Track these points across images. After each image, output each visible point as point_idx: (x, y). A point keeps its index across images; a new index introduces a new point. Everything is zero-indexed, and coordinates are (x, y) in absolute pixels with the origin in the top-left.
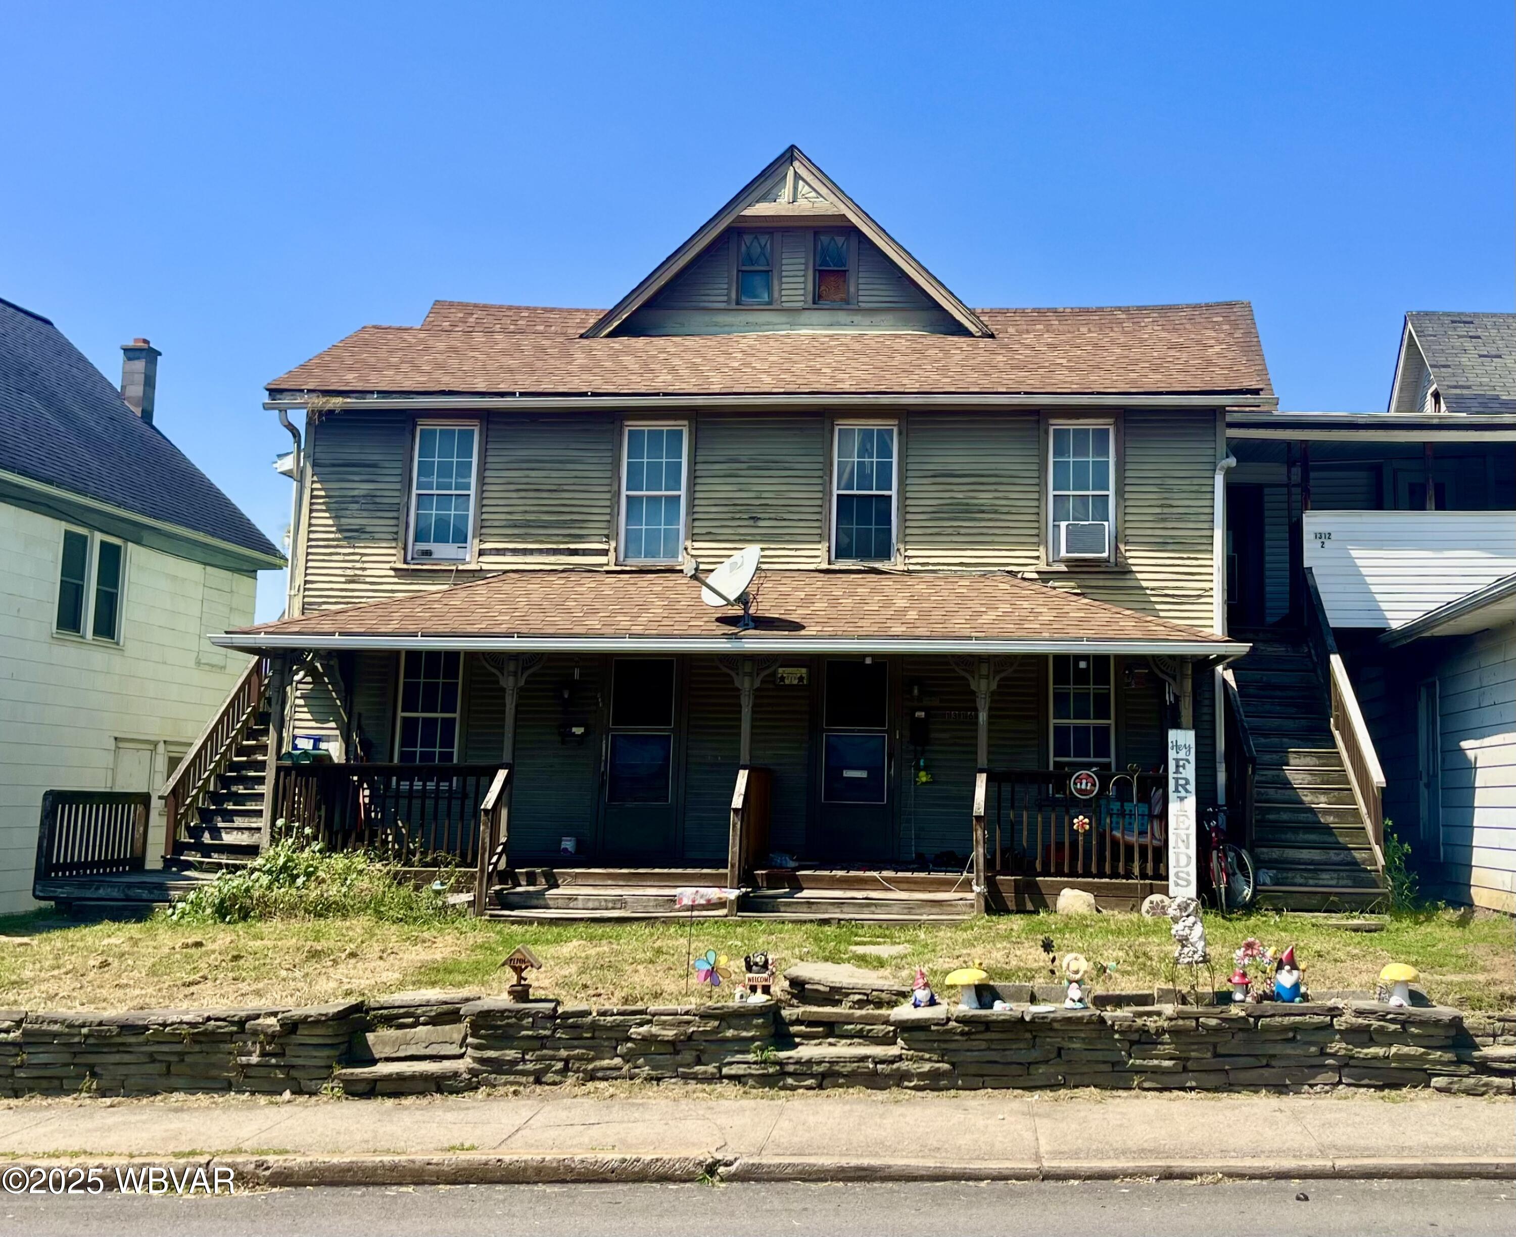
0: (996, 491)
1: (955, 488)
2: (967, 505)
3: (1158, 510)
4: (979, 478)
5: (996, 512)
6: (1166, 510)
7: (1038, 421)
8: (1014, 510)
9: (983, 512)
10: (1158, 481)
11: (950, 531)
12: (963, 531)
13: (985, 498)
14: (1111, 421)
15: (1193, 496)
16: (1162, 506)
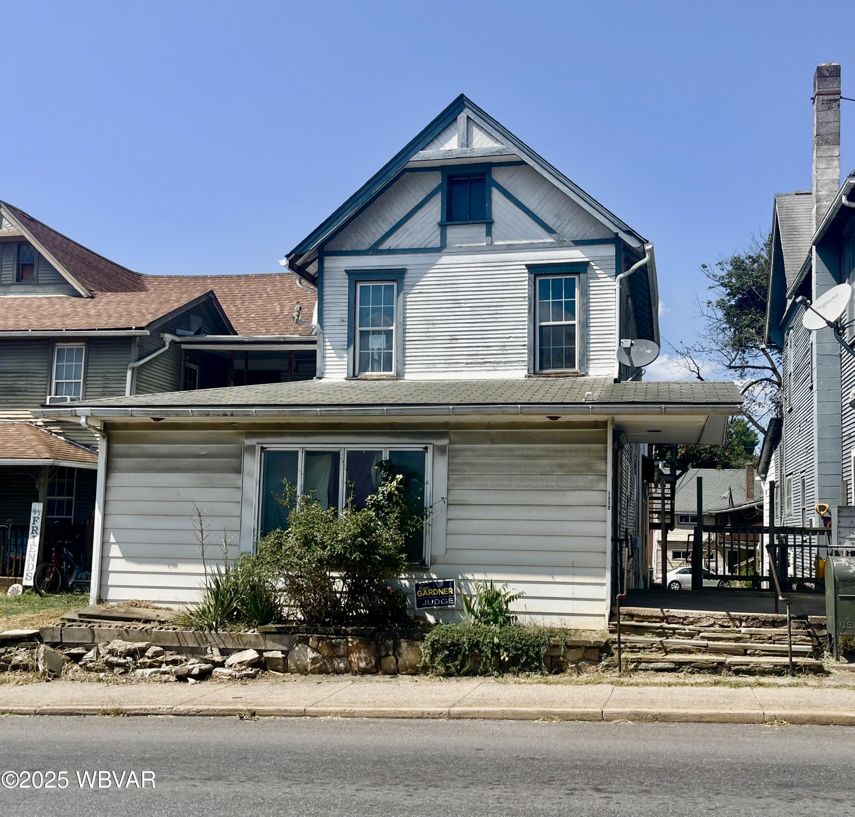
0: (27, 380)
1: (8, 379)
2: (13, 387)
3: (102, 390)
4: (20, 374)
5: (26, 391)
6: (106, 390)
7: (49, 345)
8: (34, 390)
9: (20, 391)
10: (103, 375)
11: (4, 401)
12: (10, 401)
13: (21, 384)
14: (84, 344)
15: (119, 382)
16: (104, 387)
